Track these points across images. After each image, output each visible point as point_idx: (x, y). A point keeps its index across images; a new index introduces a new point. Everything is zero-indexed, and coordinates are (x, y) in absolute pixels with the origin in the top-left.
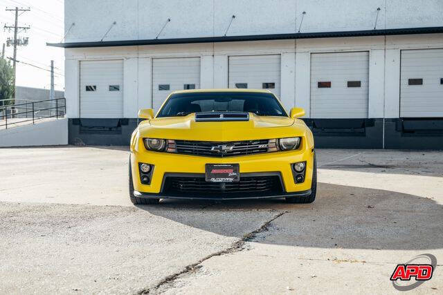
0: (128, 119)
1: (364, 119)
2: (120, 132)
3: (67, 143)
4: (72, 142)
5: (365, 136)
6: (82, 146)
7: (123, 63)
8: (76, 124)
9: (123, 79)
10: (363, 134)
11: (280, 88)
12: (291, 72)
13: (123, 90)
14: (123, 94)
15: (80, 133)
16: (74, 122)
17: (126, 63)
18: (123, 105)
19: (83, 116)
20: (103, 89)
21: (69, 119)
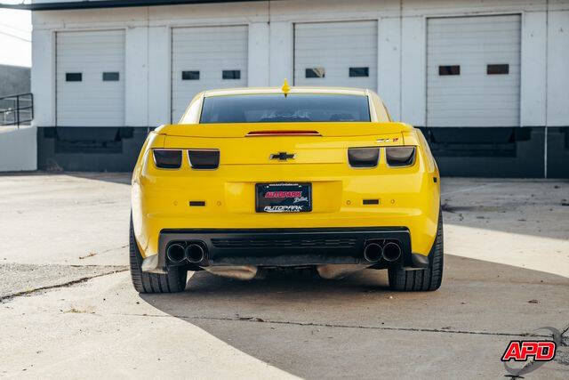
0: (132, 129)
1: (514, 128)
2: (119, 150)
3: (35, 168)
4: (44, 167)
5: (515, 156)
6: (58, 173)
7: (124, 36)
8: (50, 137)
9: (124, 61)
10: (512, 153)
11: (376, 75)
12: (395, 49)
13: (124, 80)
14: (124, 87)
15: (57, 151)
16: (45, 134)
17: (129, 34)
18: (124, 104)
19: (60, 124)
20: (92, 78)
21: (39, 128)
